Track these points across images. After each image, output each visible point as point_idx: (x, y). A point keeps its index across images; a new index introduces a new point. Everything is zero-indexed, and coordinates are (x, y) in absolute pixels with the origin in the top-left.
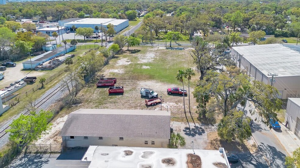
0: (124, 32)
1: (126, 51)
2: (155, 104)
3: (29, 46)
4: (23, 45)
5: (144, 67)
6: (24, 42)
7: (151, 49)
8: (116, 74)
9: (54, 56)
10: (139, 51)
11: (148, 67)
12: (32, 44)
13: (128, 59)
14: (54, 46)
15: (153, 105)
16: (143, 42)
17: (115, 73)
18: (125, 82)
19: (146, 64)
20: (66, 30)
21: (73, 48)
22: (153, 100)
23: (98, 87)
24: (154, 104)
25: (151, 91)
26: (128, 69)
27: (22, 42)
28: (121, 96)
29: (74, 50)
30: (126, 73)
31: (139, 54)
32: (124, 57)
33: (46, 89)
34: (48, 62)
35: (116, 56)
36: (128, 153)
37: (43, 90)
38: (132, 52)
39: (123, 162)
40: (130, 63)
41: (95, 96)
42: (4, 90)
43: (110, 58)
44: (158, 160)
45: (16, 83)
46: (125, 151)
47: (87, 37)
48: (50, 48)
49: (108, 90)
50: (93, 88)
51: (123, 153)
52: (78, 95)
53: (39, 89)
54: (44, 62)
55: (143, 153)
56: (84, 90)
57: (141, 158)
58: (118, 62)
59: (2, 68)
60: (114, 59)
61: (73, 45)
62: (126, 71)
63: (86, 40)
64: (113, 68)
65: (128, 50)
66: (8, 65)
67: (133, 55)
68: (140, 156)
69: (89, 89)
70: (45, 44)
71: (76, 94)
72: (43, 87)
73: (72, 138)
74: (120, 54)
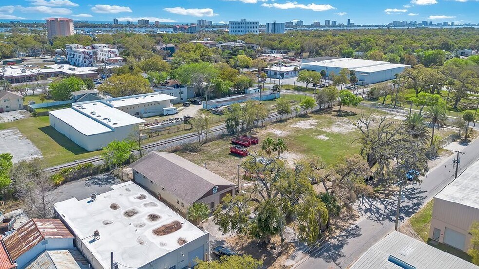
1: (335, 111)
3: (226, 86)
4: (220, 84)
5: (322, 137)
7: (376, 116)
10: (353, 114)
11: (327, 138)
12: (232, 84)
16: (383, 103)
17: (273, 134)
19: (327, 135)
21: (273, 96)
23: (233, 143)
26: (296, 134)
29: (275, 99)
30: (287, 137)
32: (316, 119)
33: (190, 131)
34: (226, 106)
35: (310, 115)
36: (142, 197)
37: (188, 131)
38: (340, 114)
39: (129, 200)
40: (312, 127)
41: (217, 150)
42: (160, 122)
43: (296, 116)
44: (149, 213)
45: (175, 119)
46: (142, 195)
47: (314, 86)
48: (251, 92)
49: (231, 148)
50: (227, 143)
51: (139, 195)
52: (205, 145)
53: (186, 130)
54: (222, 106)
55: (149, 202)
56: (217, 142)
57: (142, 205)
58: (298, 123)
59: (186, 104)
60: (300, 118)
61: (275, 92)
62: (289, 136)
63: (309, 89)
64: (280, 128)
65: (339, 111)
66: (194, 103)
67: (336, 118)
68: (144, 203)
69: (222, 142)
70: (251, 86)
71: (205, 143)
72: (190, 129)
73: (138, 173)
74: (319, 114)
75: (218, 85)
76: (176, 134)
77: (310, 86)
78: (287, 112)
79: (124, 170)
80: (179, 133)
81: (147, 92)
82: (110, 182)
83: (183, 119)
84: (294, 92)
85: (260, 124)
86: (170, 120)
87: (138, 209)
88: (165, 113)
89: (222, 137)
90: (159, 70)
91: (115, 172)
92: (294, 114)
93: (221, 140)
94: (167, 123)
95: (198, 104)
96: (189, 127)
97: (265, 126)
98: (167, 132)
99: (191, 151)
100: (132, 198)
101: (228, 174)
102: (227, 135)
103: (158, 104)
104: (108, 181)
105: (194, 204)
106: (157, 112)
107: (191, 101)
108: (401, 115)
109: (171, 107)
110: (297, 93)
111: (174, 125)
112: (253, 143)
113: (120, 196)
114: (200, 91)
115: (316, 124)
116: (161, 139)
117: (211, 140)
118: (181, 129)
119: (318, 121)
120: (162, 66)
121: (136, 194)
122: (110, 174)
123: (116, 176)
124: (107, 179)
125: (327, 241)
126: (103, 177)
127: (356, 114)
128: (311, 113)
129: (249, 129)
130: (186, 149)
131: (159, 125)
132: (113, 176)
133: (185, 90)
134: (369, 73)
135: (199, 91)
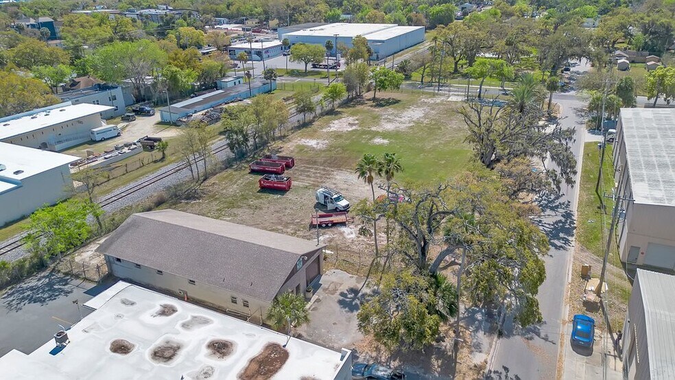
0: (401, 55)
1: (369, 100)
2: (330, 225)
3: (188, 79)
4: (175, 75)
5: (378, 141)
6: (178, 69)
7: (426, 100)
8: (306, 149)
9: (221, 101)
10: (397, 102)
11: (386, 141)
12: (195, 74)
13: (357, 120)
14: (237, 81)
15: (324, 225)
16: (422, 82)
17: (307, 147)
18: (310, 168)
19: (385, 135)
20: (283, 48)
21: (267, 87)
22: (331, 216)
23: (253, 172)
24: (327, 226)
25: (335, 196)
26: (340, 141)
27: (175, 69)
28: (279, 196)
29: (270, 91)
30: (330, 149)
31: (390, 110)
32: (352, 114)
33: (164, 163)
34: (204, 112)
35: (339, 110)
36: (167, 311)
37: (160, 164)
38: (379, 103)
39: (144, 324)
40: (354, 128)
41: (233, 189)
42: (100, 156)
43: (322, 115)
44: (204, 340)
45: (126, 145)
46: (165, 307)
47: (314, 66)
48: (229, 85)
49: (260, 181)
50: (243, 173)
51: (158, 308)
52: (207, 183)
53: (155, 162)
54: (196, 112)
55: (189, 318)
56: (224, 174)
57: (178, 327)
58: (331, 125)
59: (129, 116)
60: (328, 117)
61: (269, 81)
62: (331, 146)
63: (309, 72)
64: (311, 137)
65: (374, 99)
66: (141, 112)
67: (377, 110)
68: (181, 322)
69: (234, 173)
70: (224, 76)
71: (204, 180)
72: (163, 159)
73: (119, 260)
74: (350, 107)
75: (174, 78)
76: (141, 171)
77: (310, 67)
78: (311, 109)
79: (78, 259)
80: (145, 169)
81: (49, 103)
82: (61, 291)
83: (139, 144)
84: (290, 78)
85: (277, 134)
86: (117, 149)
87: (176, 339)
88: (98, 138)
89: (228, 164)
90: (51, 63)
91: (60, 267)
92: (318, 111)
93: (230, 171)
94: (113, 154)
95: (148, 114)
96: (159, 155)
97: (284, 136)
98: (122, 170)
99: (188, 198)
100: (147, 317)
101: (280, 227)
102: (235, 159)
103: (80, 122)
104: (55, 290)
105: (276, 298)
106: (83, 137)
107: (134, 111)
108: (456, 95)
109: (105, 126)
110: (298, 80)
111: (127, 157)
112: (288, 166)
113: (119, 320)
114: (142, 93)
115: (357, 122)
116: (117, 186)
117: (214, 174)
118: (145, 162)
119: (357, 118)
120: (51, 54)
121: (151, 307)
122: (51, 273)
123: (66, 274)
124: (50, 285)
125: (503, 303)
126: (39, 283)
127: (399, 101)
128: (339, 107)
129: (265, 144)
130: (176, 196)
131: (100, 160)
132: (60, 275)
133: (118, 92)
134: (383, 42)
135: (139, 92)
